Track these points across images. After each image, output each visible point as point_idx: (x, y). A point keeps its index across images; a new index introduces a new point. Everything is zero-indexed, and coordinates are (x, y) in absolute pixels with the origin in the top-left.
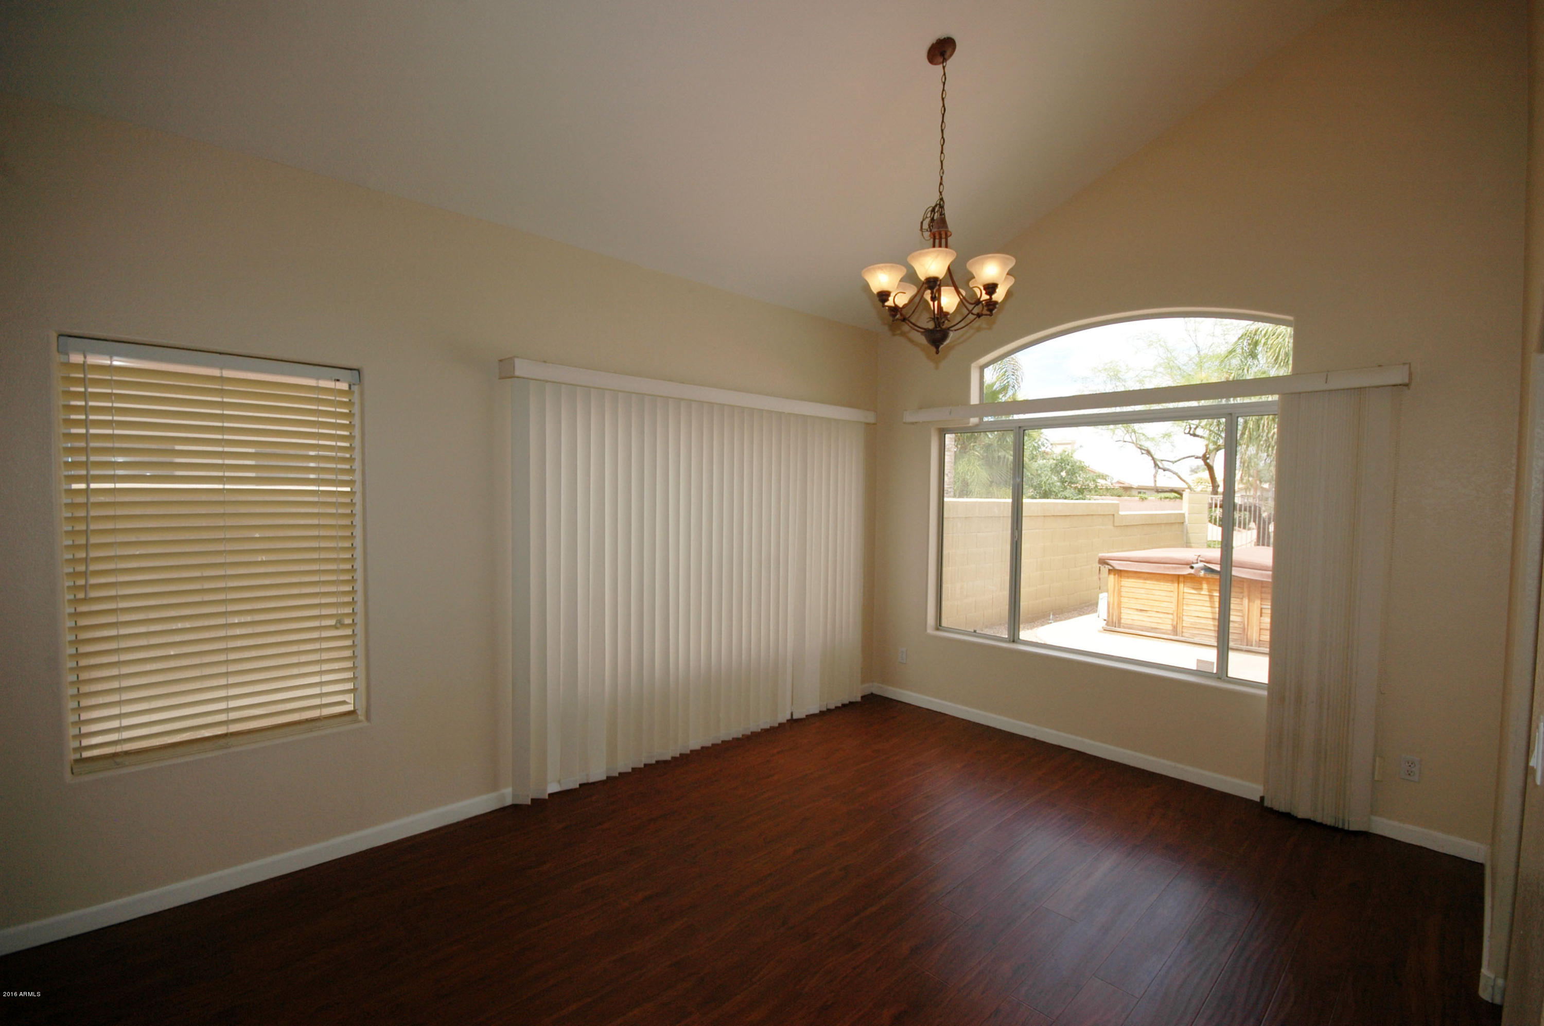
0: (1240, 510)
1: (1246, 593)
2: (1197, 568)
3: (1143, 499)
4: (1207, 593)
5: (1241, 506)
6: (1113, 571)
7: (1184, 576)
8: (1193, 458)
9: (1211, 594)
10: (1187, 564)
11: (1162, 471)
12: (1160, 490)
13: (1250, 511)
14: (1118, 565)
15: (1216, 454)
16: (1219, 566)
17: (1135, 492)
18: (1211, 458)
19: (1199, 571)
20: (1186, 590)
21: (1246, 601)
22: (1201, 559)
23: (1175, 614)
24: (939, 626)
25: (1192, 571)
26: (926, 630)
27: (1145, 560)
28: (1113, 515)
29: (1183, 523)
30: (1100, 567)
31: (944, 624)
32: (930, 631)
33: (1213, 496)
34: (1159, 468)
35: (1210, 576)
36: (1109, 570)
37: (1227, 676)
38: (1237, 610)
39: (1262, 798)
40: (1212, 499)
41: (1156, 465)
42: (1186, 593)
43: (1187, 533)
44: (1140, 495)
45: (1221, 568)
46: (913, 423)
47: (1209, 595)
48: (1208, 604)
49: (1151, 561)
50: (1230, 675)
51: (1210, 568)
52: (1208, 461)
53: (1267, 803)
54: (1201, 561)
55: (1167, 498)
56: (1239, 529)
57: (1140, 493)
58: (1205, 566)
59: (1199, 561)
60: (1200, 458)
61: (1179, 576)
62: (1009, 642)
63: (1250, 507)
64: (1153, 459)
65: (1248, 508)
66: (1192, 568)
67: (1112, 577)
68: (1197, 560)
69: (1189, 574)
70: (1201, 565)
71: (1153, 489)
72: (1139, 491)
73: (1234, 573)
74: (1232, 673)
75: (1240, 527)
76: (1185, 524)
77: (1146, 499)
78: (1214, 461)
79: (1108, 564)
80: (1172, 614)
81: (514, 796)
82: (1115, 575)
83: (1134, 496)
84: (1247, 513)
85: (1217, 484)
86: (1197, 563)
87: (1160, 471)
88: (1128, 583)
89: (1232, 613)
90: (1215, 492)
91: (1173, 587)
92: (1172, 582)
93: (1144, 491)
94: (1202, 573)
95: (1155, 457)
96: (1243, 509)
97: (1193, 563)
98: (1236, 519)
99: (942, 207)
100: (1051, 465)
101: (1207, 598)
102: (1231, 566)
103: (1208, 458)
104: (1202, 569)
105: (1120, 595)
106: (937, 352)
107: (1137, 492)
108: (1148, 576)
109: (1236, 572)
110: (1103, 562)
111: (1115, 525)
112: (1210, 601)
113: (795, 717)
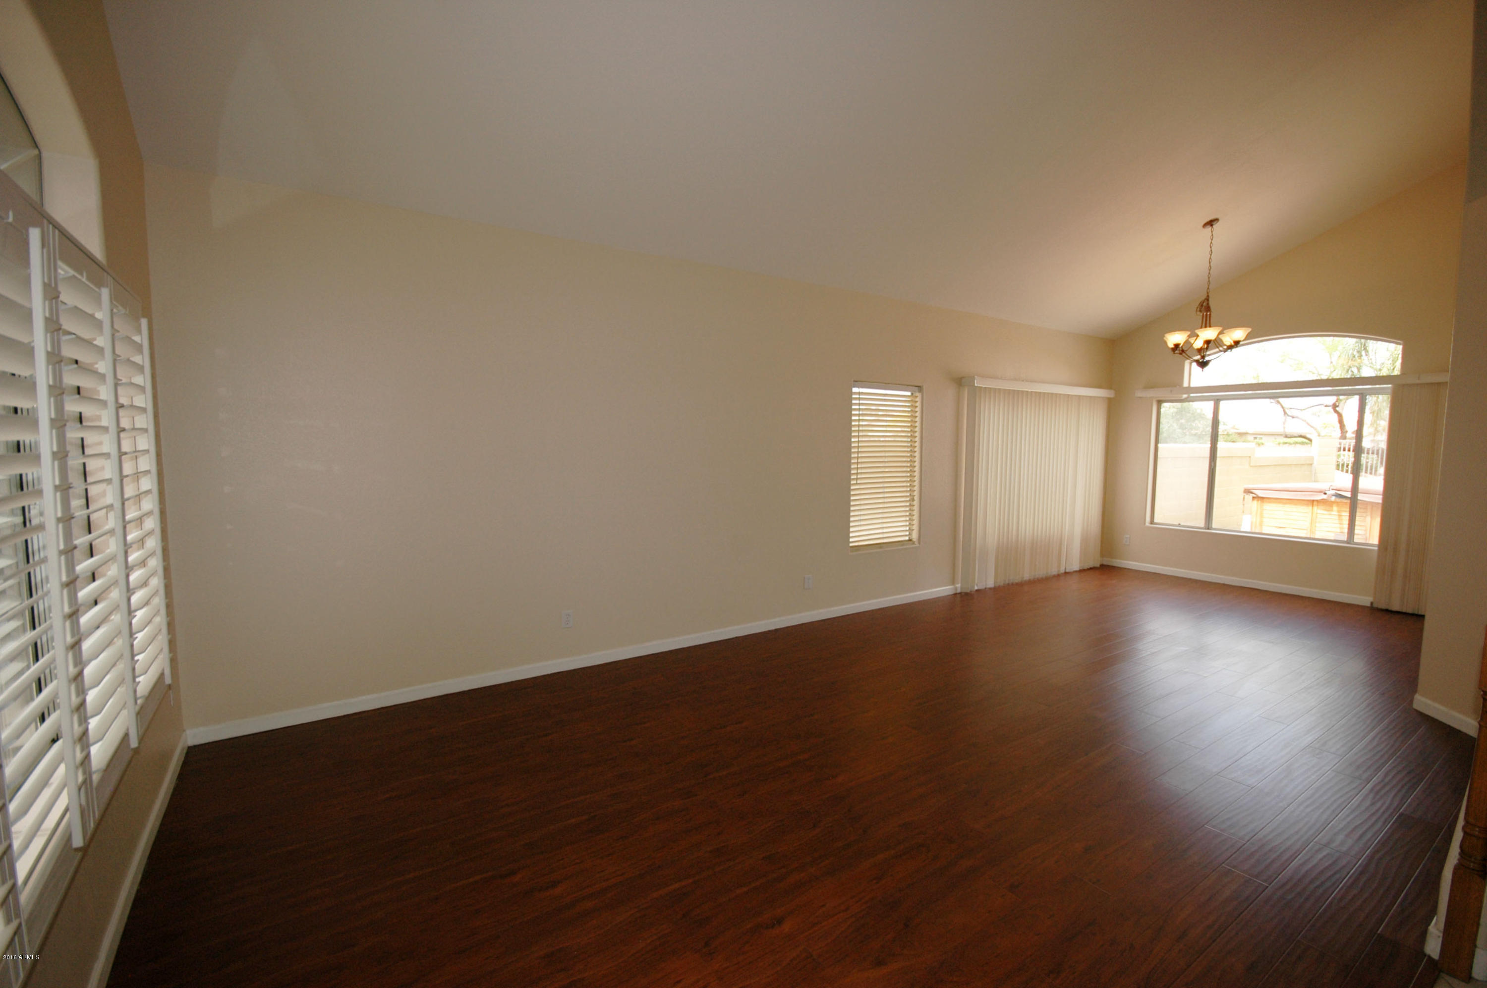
0: (1368, 453)
1: (1369, 513)
2: (1329, 495)
3: (1259, 445)
4: (1337, 514)
5: (1368, 450)
6: (1256, 498)
7: (1317, 501)
8: (1323, 406)
9: (1340, 514)
10: (1321, 492)
11: (1291, 418)
12: (1289, 436)
13: (1377, 454)
14: (1260, 494)
15: (1346, 402)
16: (1350, 493)
17: (1251, 438)
18: (1340, 406)
19: (1331, 497)
20: (1320, 511)
21: (1368, 519)
22: (1333, 488)
23: (1309, 530)
24: (1152, 522)
25: (1325, 497)
26: (1145, 524)
27: (1286, 489)
28: (1250, 457)
29: (1311, 464)
30: (1244, 496)
31: (1156, 521)
32: (1148, 524)
33: (1341, 441)
34: (1288, 416)
35: (1339, 500)
36: (1253, 497)
37: (1353, 541)
38: (1361, 526)
39: (1372, 603)
40: (1340, 444)
41: (1285, 413)
42: (1320, 514)
43: (1315, 473)
44: (1256, 440)
45: (1351, 494)
46: (1140, 398)
47: (1339, 515)
48: (1337, 521)
49: (1291, 490)
50: (1355, 541)
51: (1340, 495)
52: (1337, 409)
53: (1375, 605)
54: (1333, 489)
55: (1286, 443)
56: (1366, 474)
57: (1255, 438)
58: (1336, 493)
59: (1331, 489)
60: (1329, 406)
61: (1313, 501)
62: (1205, 529)
63: (1378, 451)
64: (1283, 407)
65: (1375, 452)
66: (1325, 494)
67: (1255, 502)
68: (1329, 489)
69: (1322, 499)
70: (1333, 492)
71: (1281, 435)
72: (1256, 436)
73: (1359, 498)
74: (1356, 540)
75: (1366, 472)
76: (1313, 465)
77: (1263, 444)
78: (1343, 409)
79: (1252, 493)
80: (1307, 530)
81: (961, 588)
82: (1258, 501)
83: (1249, 442)
84: (1375, 456)
85: (1345, 430)
86: (1329, 490)
87: (1289, 418)
88: (1268, 507)
89: (1356, 528)
90: (1343, 437)
91: (1308, 509)
92: (1307, 505)
93: (1260, 436)
94: (1333, 498)
95: (1284, 406)
96: (1370, 452)
97: (1326, 491)
98: (1363, 465)
99: (1208, 300)
100: (1173, 413)
101: (1337, 517)
102: (1358, 493)
103: (1338, 406)
104: (1333, 495)
105: (1262, 516)
106: (1203, 371)
107: (1253, 438)
108: (1288, 501)
109: (1360, 497)
110: (1248, 491)
111: (1251, 465)
112: (1339, 519)
113: (1067, 571)
